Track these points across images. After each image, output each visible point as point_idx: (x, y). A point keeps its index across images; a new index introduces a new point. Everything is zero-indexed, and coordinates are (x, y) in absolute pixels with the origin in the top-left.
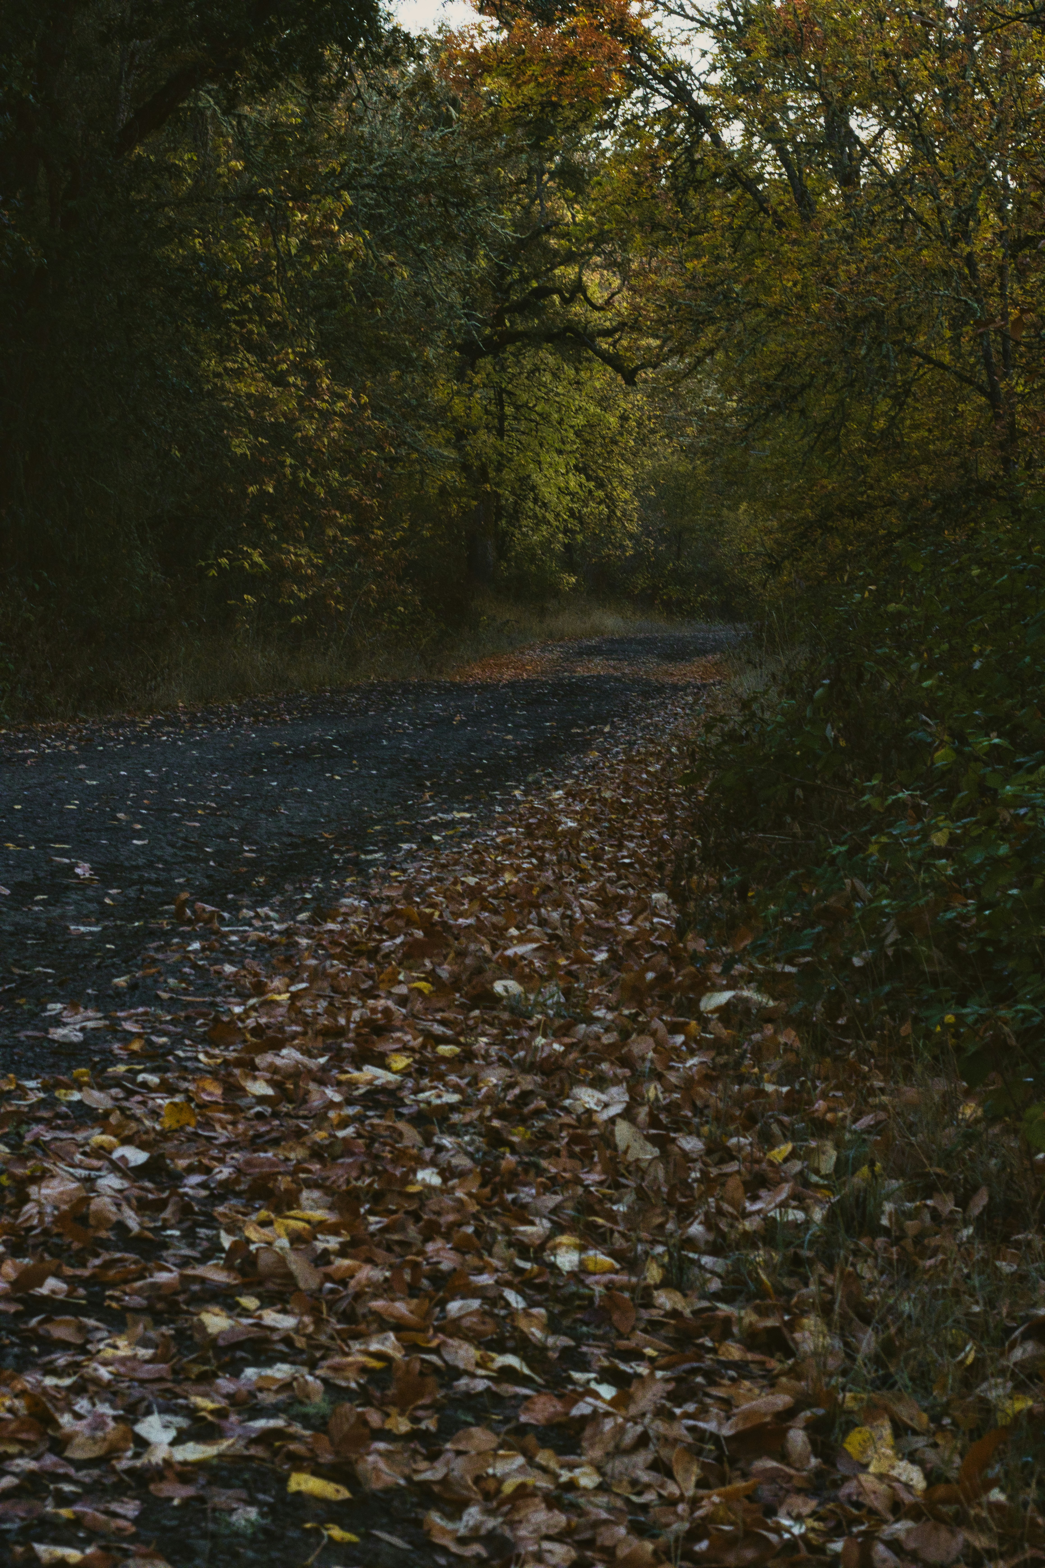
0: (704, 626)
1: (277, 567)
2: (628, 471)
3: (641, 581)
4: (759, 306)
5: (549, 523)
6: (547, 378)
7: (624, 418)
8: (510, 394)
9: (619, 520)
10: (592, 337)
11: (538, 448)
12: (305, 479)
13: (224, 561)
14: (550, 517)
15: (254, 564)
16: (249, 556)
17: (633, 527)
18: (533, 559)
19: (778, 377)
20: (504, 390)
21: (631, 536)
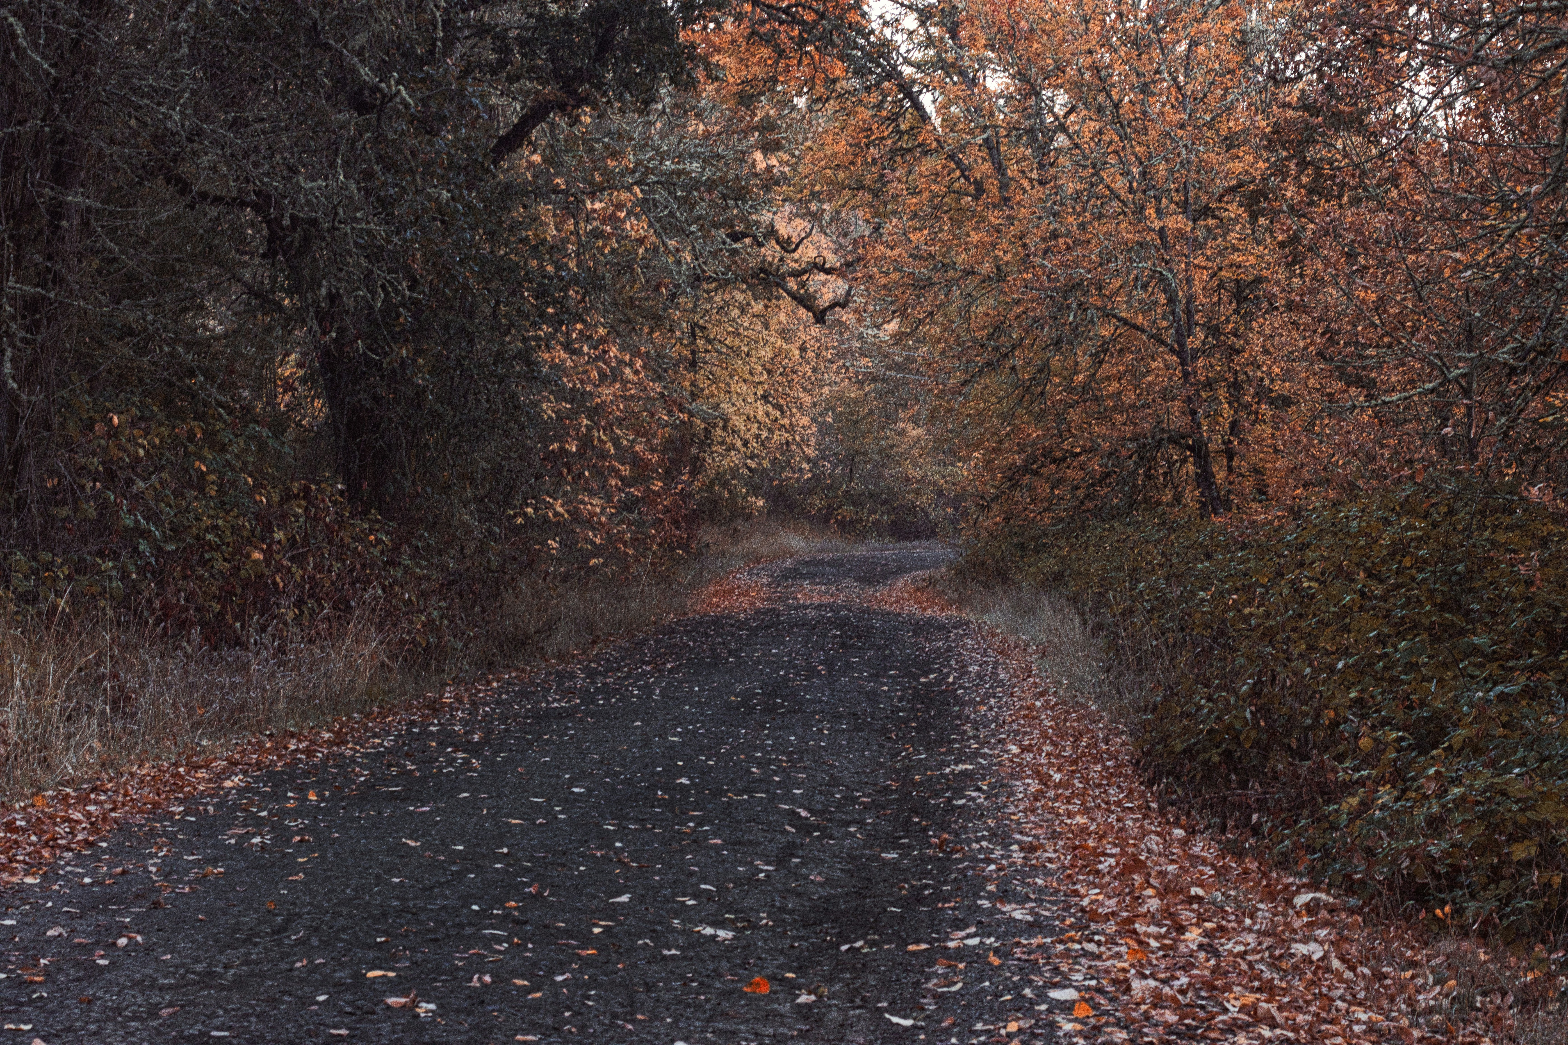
0: (876, 545)
1: (575, 515)
2: (807, 400)
3: (817, 502)
4: (973, 273)
5: (737, 450)
6: (736, 312)
7: (803, 349)
8: (703, 328)
9: (799, 445)
10: (783, 277)
11: (727, 379)
12: (599, 438)
13: (529, 510)
14: (739, 444)
15: (556, 514)
16: (551, 506)
17: (811, 452)
18: (725, 484)
19: (990, 337)
20: (696, 324)
21: (809, 460)
